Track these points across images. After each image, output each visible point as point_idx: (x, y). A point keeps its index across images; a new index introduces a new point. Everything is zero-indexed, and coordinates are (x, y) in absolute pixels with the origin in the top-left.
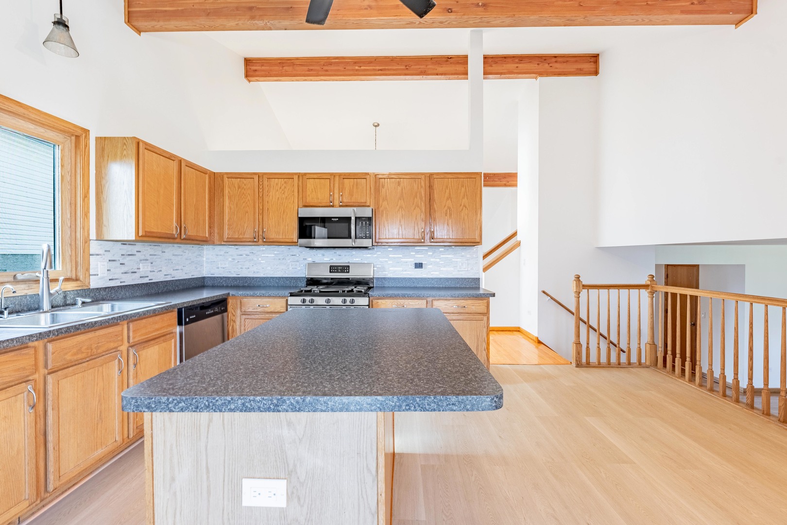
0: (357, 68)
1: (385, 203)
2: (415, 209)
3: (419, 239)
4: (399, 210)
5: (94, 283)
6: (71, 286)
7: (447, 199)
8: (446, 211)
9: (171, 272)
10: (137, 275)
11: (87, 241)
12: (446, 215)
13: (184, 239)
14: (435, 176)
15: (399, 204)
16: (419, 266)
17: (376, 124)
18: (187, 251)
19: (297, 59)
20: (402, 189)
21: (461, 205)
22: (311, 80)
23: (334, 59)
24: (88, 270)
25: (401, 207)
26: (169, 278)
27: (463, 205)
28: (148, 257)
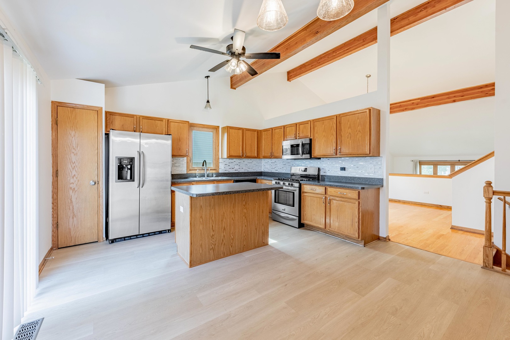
0: (334, 54)
1: (317, 135)
2: (331, 136)
3: (332, 154)
4: (323, 138)
5: (221, 171)
6: (214, 172)
7: (349, 128)
8: (348, 136)
9: (247, 169)
10: (234, 169)
11: (218, 159)
12: (348, 138)
13: (245, 157)
14: (341, 116)
15: (323, 135)
16: (343, 169)
17: (368, 76)
18: (254, 161)
19: (307, 63)
20: (325, 126)
21: (357, 131)
22: (314, 70)
23: (323, 55)
24: (219, 167)
25: (324, 136)
26: (246, 171)
27: (358, 131)
28: (238, 164)
